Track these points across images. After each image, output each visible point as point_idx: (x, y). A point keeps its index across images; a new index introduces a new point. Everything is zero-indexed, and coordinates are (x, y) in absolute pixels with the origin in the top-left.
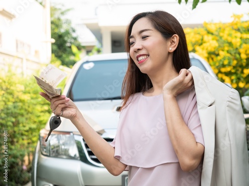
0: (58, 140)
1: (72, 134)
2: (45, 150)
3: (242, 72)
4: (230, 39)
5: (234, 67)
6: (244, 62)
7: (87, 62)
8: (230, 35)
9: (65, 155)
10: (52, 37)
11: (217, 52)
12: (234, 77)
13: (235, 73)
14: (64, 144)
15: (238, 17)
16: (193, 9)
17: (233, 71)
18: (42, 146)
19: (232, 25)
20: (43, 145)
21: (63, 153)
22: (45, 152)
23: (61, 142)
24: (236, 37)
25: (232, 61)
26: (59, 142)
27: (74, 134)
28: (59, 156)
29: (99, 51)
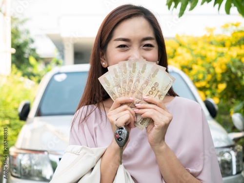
0: (30, 159)
1: (46, 153)
2: (15, 171)
3: (217, 87)
4: (203, 53)
5: (209, 82)
6: (219, 77)
7: (59, 73)
8: (203, 48)
9: (38, 176)
10: (12, 47)
11: (190, 66)
12: (208, 92)
13: (210, 89)
14: (36, 165)
15: (211, 30)
16: (179, 17)
17: (208, 86)
18: (12, 167)
19: (204, 37)
20: (13, 165)
21: (35, 174)
22: (16, 173)
23: (33, 162)
24: (211, 51)
25: (206, 75)
26: (31, 162)
27: (48, 153)
28: (32, 178)
29: (58, 63)
